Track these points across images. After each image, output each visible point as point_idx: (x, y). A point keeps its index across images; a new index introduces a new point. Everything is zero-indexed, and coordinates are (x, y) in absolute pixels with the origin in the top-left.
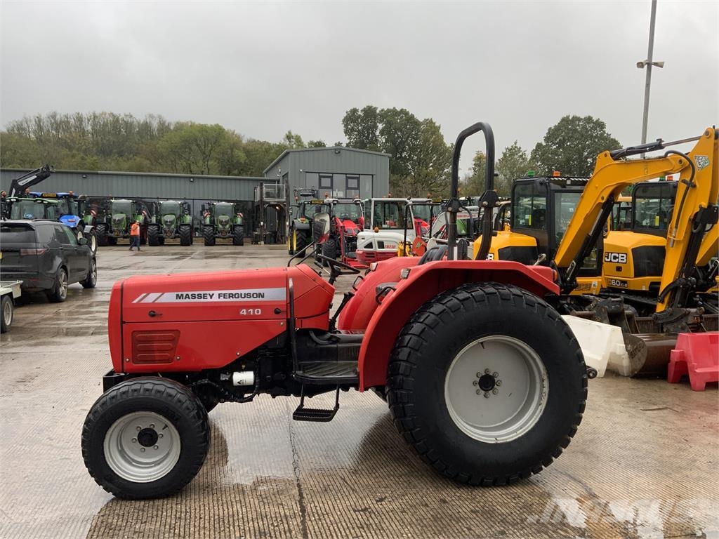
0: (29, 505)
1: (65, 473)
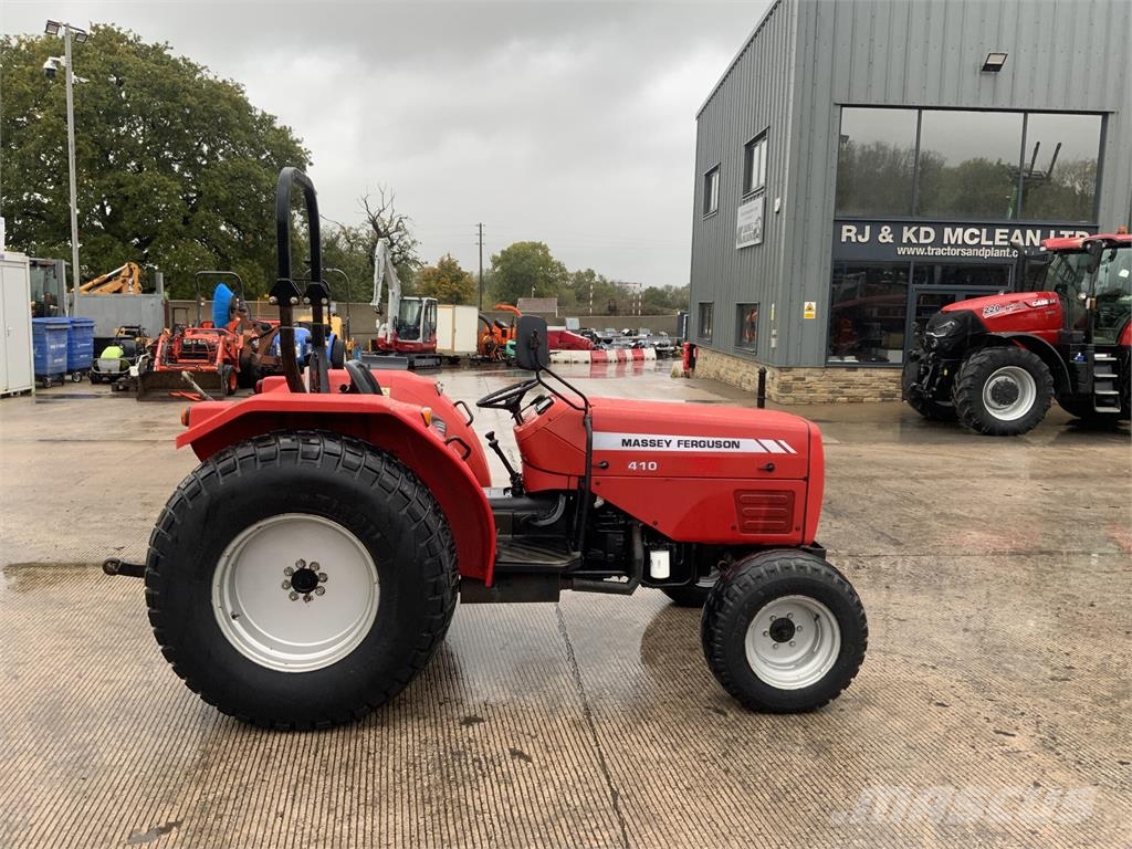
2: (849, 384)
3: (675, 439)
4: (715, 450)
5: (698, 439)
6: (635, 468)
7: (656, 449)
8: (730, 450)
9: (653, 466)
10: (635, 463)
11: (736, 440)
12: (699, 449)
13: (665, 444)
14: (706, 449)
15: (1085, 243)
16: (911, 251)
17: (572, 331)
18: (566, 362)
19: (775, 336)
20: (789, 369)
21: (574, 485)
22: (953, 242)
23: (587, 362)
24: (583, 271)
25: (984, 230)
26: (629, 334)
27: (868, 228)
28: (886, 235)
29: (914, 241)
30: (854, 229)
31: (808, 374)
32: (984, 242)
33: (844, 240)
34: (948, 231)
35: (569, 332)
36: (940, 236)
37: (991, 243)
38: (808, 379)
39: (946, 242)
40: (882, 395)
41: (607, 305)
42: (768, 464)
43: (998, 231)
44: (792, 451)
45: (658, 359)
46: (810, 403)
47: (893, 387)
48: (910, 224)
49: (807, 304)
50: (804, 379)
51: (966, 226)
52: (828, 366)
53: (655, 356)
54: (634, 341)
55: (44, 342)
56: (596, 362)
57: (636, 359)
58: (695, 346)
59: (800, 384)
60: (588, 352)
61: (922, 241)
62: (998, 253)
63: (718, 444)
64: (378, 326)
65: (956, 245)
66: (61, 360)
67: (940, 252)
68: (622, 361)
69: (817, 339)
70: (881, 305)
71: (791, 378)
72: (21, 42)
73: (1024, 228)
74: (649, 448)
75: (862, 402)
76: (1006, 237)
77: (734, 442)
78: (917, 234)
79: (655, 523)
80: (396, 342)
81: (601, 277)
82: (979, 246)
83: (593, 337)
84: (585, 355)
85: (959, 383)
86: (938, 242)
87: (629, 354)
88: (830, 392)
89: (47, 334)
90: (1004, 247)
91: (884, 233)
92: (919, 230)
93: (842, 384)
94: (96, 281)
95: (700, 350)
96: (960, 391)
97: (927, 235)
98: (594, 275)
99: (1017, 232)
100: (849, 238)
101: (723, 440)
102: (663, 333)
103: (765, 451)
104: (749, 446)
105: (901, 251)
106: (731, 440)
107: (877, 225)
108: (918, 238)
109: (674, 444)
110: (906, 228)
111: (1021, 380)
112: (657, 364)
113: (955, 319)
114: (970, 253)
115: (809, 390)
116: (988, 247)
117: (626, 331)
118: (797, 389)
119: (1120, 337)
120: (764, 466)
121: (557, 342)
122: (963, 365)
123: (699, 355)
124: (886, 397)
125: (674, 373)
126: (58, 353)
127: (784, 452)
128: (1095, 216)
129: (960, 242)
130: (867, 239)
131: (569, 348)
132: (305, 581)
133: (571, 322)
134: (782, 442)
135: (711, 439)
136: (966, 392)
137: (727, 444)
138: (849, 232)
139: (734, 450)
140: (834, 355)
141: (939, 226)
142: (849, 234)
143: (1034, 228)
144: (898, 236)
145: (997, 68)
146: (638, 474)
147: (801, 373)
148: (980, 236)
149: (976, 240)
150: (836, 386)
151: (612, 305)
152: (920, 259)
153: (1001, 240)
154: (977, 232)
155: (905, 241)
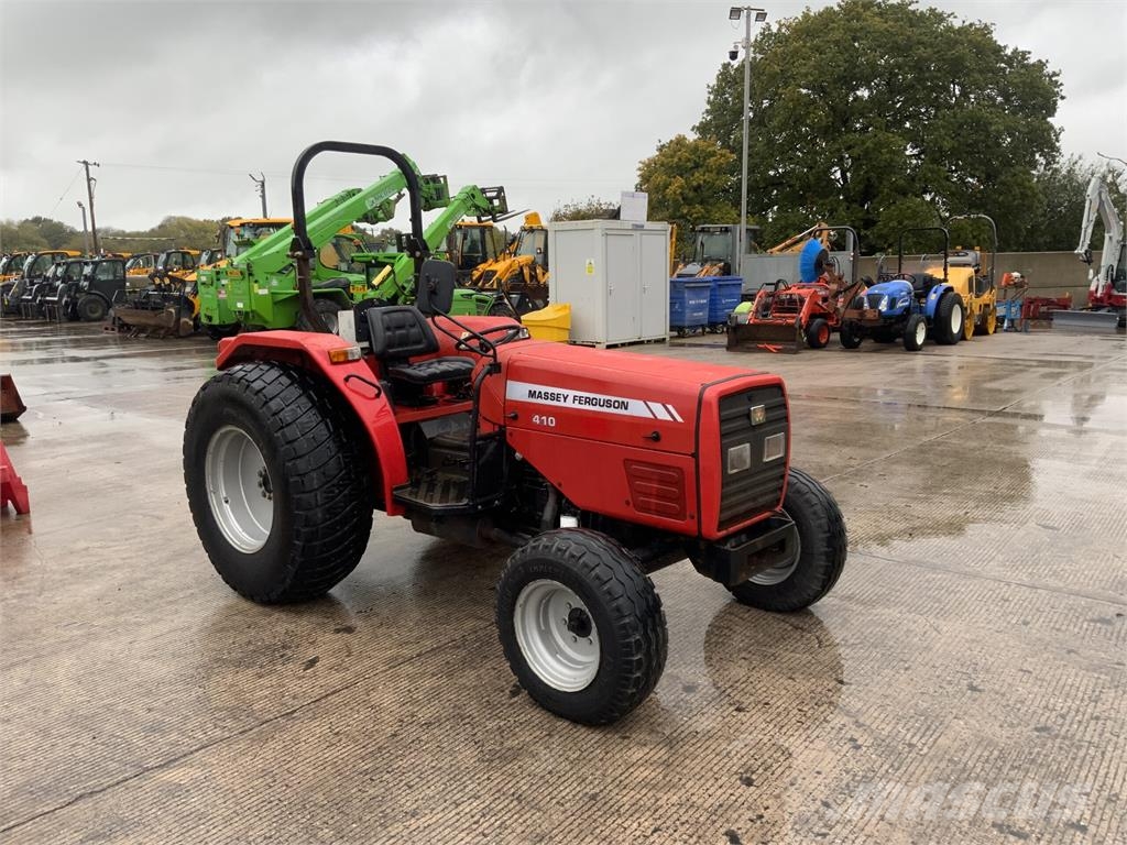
0: (905, 629)
1: (852, 658)
4: (605, 409)
6: (538, 422)
7: (555, 403)
8: (619, 411)
12: (591, 408)
13: (562, 399)
14: (597, 408)
42: (653, 432)
44: (679, 419)
55: (683, 298)
63: (608, 404)
64: (1090, 277)
66: (701, 314)
72: (781, 26)
74: (549, 402)
77: (623, 402)
80: (1110, 296)
89: (686, 291)
94: (788, 242)
101: (613, 399)
103: (652, 416)
106: (620, 400)
109: (570, 399)
120: (649, 434)
126: (699, 308)
127: (669, 418)
134: (670, 407)
135: (603, 397)
137: (616, 405)
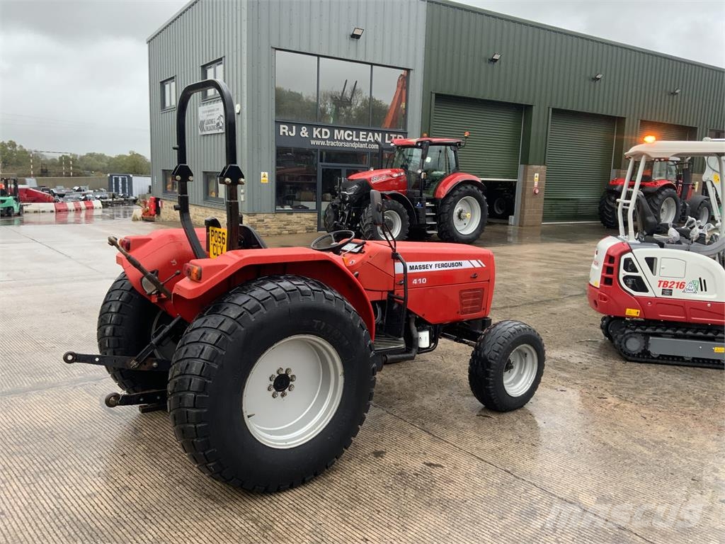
2: (289, 223)
3: (433, 263)
4: (452, 268)
5: (444, 262)
7: (426, 270)
9: (424, 281)
10: (416, 280)
11: (460, 262)
14: (448, 268)
15: (418, 142)
16: (318, 143)
17: (34, 188)
18: (36, 212)
19: (243, 194)
20: (254, 214)
21: (385, 297)
22: (339, 138)
23: (52, 212)
24: (6, 142)
25: (354, 132)
26: (79, 190)
27: (294, 127)
28: (304, 132)
29: (319, 137)
30: (286, 127)
31: (266, 218)
32: (354, 139)
33: (281, 134)
34: (336, 131)
35: (31, 189)
36: (332, 134)
37: (357, 140)
38: (266, 220)
39: (336, 138)
40: (307, 229)
41: (40, 168)
43: (361, 133)
45: (103, 208)
46: (268, 235)
47: (312, 224)
48: (317, 126)
49: (262, 173)
50: (263, 221)
51: (345, 129)
52: (277, 212)
53: (101, 206)
54: (84, 195)
56: (59, 211)
57: (88, 208)
58: (159, 199)
59: (261, 224)
60: (53, 204)
61: (324, 137)
62: (362, 146)
65: (341, 141)
67: (333, 144)
68: (78, 210)
69: (270, 194)
70: (291, 174)
71: (256, 220)
73: (373, 132)
75: (296, 233)
76: (365, 136)
78: (320, 132)
79: (423, 315)
81: (21, 146)
82: (352, 141)
83: (51, 192)
84: (51, 206)
85: (365, 220)
86: (332, 138)
87: (82, 204)
88: (279, 228)
90: (364, 142)
91: (303, 131)
92: (321, 130)
93: (285, 223)
95: (164, 202)
96: (367, 224)
97: (326, 133)
98: (15, 145)
99: (370, 134)
100: (284, 133)
102: (103, 189)
104: (466, 264)
105: (313, 142)
107: (299, 125)
108: (321, 136)
110: (314, 129)
111: (393, 218)
112: (103, 212)
113: (358, 184)
114: (348, 145)
115: (267, 227)
116: (356, 142)
117: (77, 188)
118: (260, 227)
119: (434, 194)
121: (25, 197)
122: (366, 210)
123: (164, 206)
124: (309, 230)
125: (134, 218)
128: (405, 126)
129: (343, 139)
130: (294, 134)
131: (34, 201)
132: (282, 383)
133: (30, 182)
136: (369, 226)
138: (284, 129)
139: (459, 267)
140: (279, 205)
141: (332, 128)
142: (284, 131)
143: (378, 132)
144: (311, 133)
145: (358, 37)
146: (418, 286)
147: (261, 216)
148: (352, 136)
149: (351, 138)
150: (281, 224)
151: (44, 168)
152: (323, 148)
153: (363, 138)
154: (351, 133)
155: (314, 136)
